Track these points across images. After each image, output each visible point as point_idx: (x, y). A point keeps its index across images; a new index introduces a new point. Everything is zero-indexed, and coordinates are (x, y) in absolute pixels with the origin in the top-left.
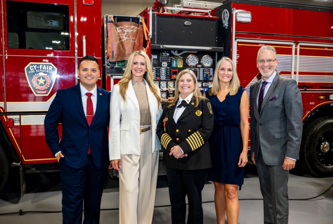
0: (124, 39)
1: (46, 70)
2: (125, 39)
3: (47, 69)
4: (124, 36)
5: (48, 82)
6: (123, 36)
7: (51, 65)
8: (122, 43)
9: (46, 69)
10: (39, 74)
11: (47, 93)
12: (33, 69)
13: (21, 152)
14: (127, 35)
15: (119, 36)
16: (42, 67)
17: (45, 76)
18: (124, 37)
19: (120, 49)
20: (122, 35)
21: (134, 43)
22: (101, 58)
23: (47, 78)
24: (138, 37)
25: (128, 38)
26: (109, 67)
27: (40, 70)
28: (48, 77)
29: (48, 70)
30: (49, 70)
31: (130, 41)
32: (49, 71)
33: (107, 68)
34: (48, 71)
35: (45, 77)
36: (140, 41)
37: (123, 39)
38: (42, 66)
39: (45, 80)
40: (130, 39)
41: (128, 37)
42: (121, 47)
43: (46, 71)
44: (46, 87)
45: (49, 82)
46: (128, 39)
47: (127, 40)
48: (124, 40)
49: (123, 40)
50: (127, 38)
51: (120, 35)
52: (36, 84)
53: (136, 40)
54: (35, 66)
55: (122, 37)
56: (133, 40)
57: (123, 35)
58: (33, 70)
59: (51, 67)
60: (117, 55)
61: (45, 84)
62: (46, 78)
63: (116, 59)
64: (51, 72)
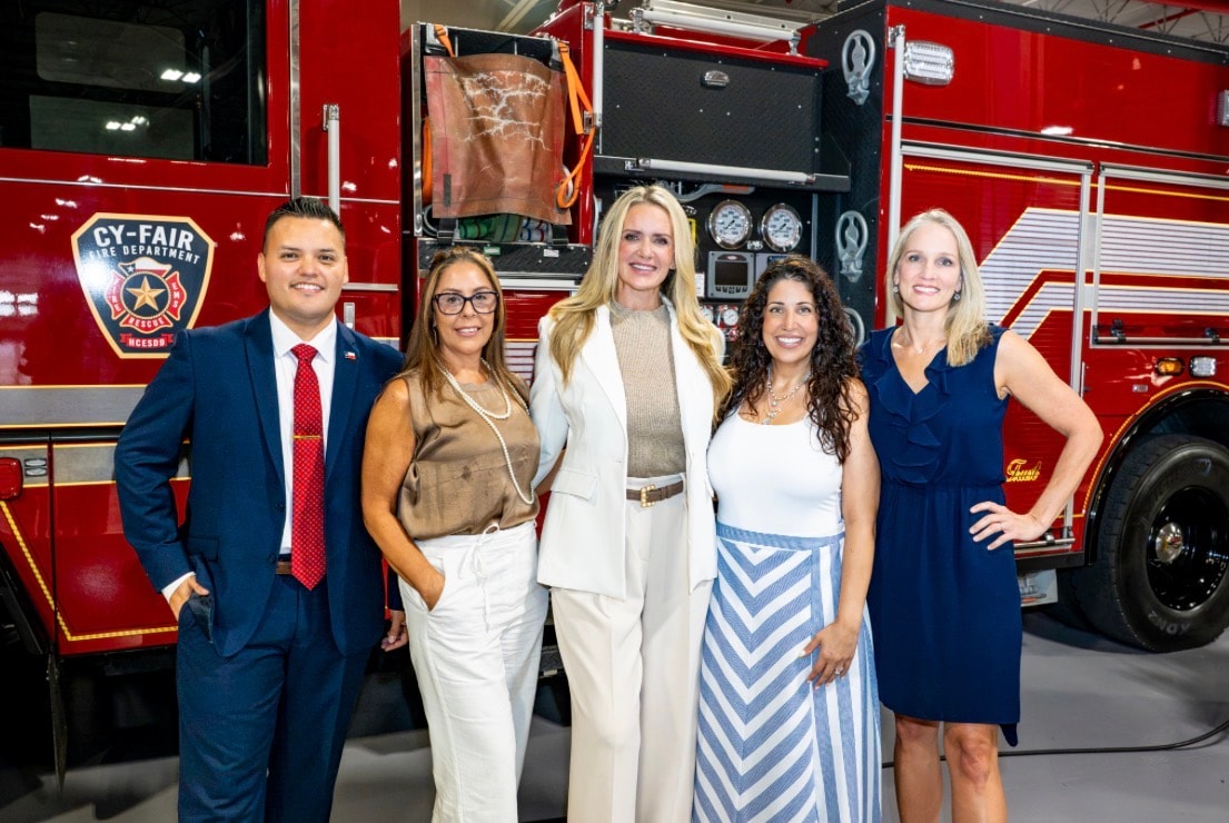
0: (498, 124)
2: (501, 128)
3: (172, 244)
4: (496, 112)
6: (490, 114)
7: (186, 226)
8: (487, 141)
10: (133, 266)
11: (168, 349)
12: (108, 241)
13: (51, 602)
14: (510, 111)
15: (476, 113)
16: (149, 234)
17: (160, 272)
18: (496, 119)
19: (478, 168)
20: (487, 110)
21: (537, 143)
22: (398, 202)
24: (546, 122)
25: (512, 121)
27: (142, 249)
31: (522, 137)
32: (179, 250)
34: (173, 253)
35: (161, 278)
37: (493, 124)
38: (147, 230)
39: (162, 290)
40: (522, 126)
41: (515, 117)
42: (483, 158)
43: (168, 252)
44: (166, 323)
46: (511, 125)
47: (508, 129)
48: (496, 128)
49: (492, 131)
50: (506, 122)
51: (479, 109)
52: (121, 306)
53: (542, 132)
54: (117, 228)
55: (486, 117)
56: (531, 129)
57: (490, 109)
58: (108, 248)
60: (464, 193)
61: (161, 309)
62: (164, 282)
64: (189, 257)
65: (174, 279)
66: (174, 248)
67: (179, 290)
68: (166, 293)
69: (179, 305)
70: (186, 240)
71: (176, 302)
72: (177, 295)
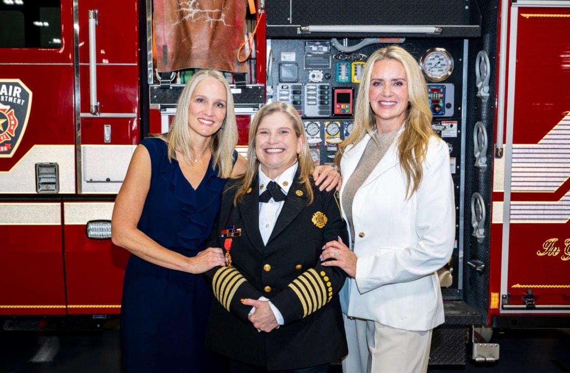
0: (191, 13)
1: (6, 97)
2: (192, 15)
3: (10, 94)
4: (190, 6)
5: (11, 125)
6: (188, 7)
7: (17, 84)
8: (184, 23)
9: (6, 94)
11: (8, 152)
14: (198, 4)
15: (180, 7)
17: (4, 110)
18: (191, 9)
19: (181, 40)
20: (186, 4)
21: (216, 24)
22: (136, 64)
23: (9, 115)
24: (228, 8)
25: (199, 10)
26: (156, 86)
28: (12, 112)
29: (12, 96)
30: (14, 95)
31: (204, 19)
32: (14, 97)
33: (152, 88)
34: (11, 99)
35: (4, 113)
36: (234, 17)
37: (187, 13)
39: (5, 120)
40: (205, 13)
41: (201, 7)
42: (183, 34)
43: (8, 99)
44: (8, 138)
45: (14, 125)
46: (198, 12)
47: (196, 15)
48: (189, 15)
49: (187, 18)
50: (197, 11)
51: (181, 4)
53: (223, 15)
55: (184, 9)
56: (211, 15)
57: (188, 4)
59: (18, 90)
60: (174, 57)
61: (5, 130)
62: (6, 115)
63: (173, 67)
64: (19, 101)
65: (11, 114)
66: (11, 97)
67: (14, 120)
68: (7, 121)
69: (14, 128)
70: (17, 92)
71: (12, 126)
72: (13, 122)
